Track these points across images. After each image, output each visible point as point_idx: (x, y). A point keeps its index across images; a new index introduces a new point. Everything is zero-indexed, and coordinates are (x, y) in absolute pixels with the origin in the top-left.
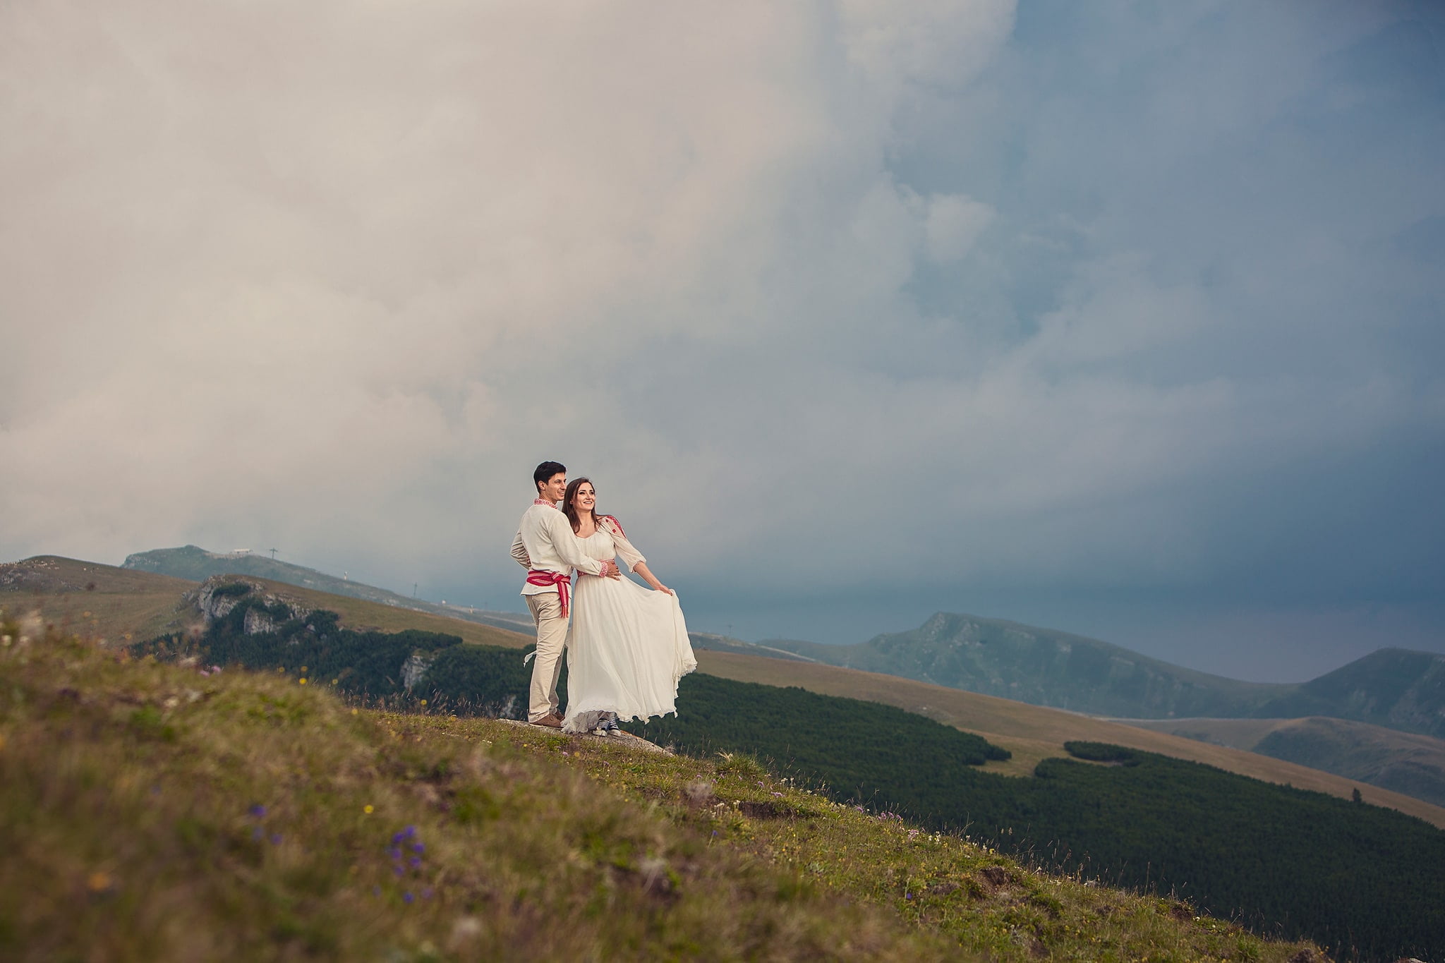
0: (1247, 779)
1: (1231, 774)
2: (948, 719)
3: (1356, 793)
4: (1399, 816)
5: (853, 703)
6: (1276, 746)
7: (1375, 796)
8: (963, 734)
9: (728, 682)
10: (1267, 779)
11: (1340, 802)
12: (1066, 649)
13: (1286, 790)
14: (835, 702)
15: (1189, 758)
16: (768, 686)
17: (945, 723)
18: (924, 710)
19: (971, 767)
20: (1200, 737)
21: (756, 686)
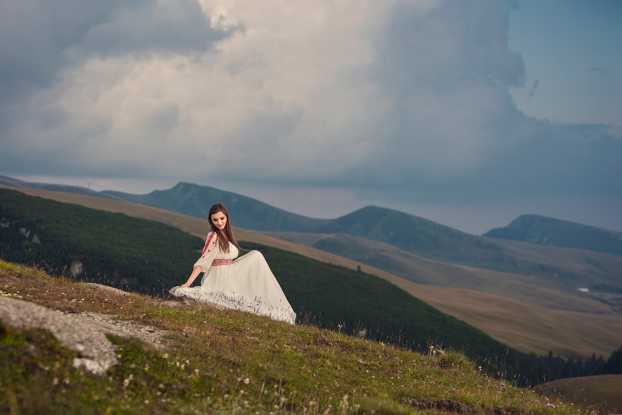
0: (313, 260)
1: (307, 258)
2: (185, 229)
3: (359, 268)
4: (376, 278)
5: (145, 221)
6: (322, 245)
7: (367, 269)
8: (193, 236)
9: (91, 209)
10: (321, 260)
11: (352, 271)
12: (235, 200)
13: (330, 265)
14: (137, 220)
15: (288, 250)
16: (108, 212)
17: (185, 231)
18: (175, 224)
19: (196, 251)
20: (291, 240)
21: (103, 212)
